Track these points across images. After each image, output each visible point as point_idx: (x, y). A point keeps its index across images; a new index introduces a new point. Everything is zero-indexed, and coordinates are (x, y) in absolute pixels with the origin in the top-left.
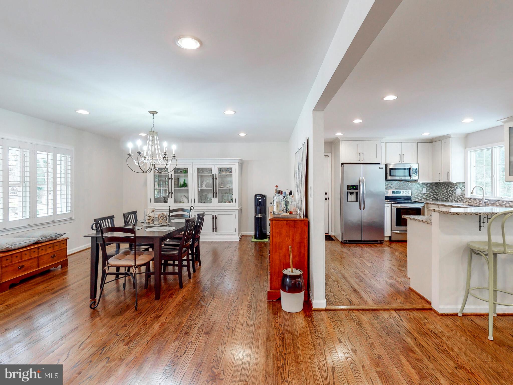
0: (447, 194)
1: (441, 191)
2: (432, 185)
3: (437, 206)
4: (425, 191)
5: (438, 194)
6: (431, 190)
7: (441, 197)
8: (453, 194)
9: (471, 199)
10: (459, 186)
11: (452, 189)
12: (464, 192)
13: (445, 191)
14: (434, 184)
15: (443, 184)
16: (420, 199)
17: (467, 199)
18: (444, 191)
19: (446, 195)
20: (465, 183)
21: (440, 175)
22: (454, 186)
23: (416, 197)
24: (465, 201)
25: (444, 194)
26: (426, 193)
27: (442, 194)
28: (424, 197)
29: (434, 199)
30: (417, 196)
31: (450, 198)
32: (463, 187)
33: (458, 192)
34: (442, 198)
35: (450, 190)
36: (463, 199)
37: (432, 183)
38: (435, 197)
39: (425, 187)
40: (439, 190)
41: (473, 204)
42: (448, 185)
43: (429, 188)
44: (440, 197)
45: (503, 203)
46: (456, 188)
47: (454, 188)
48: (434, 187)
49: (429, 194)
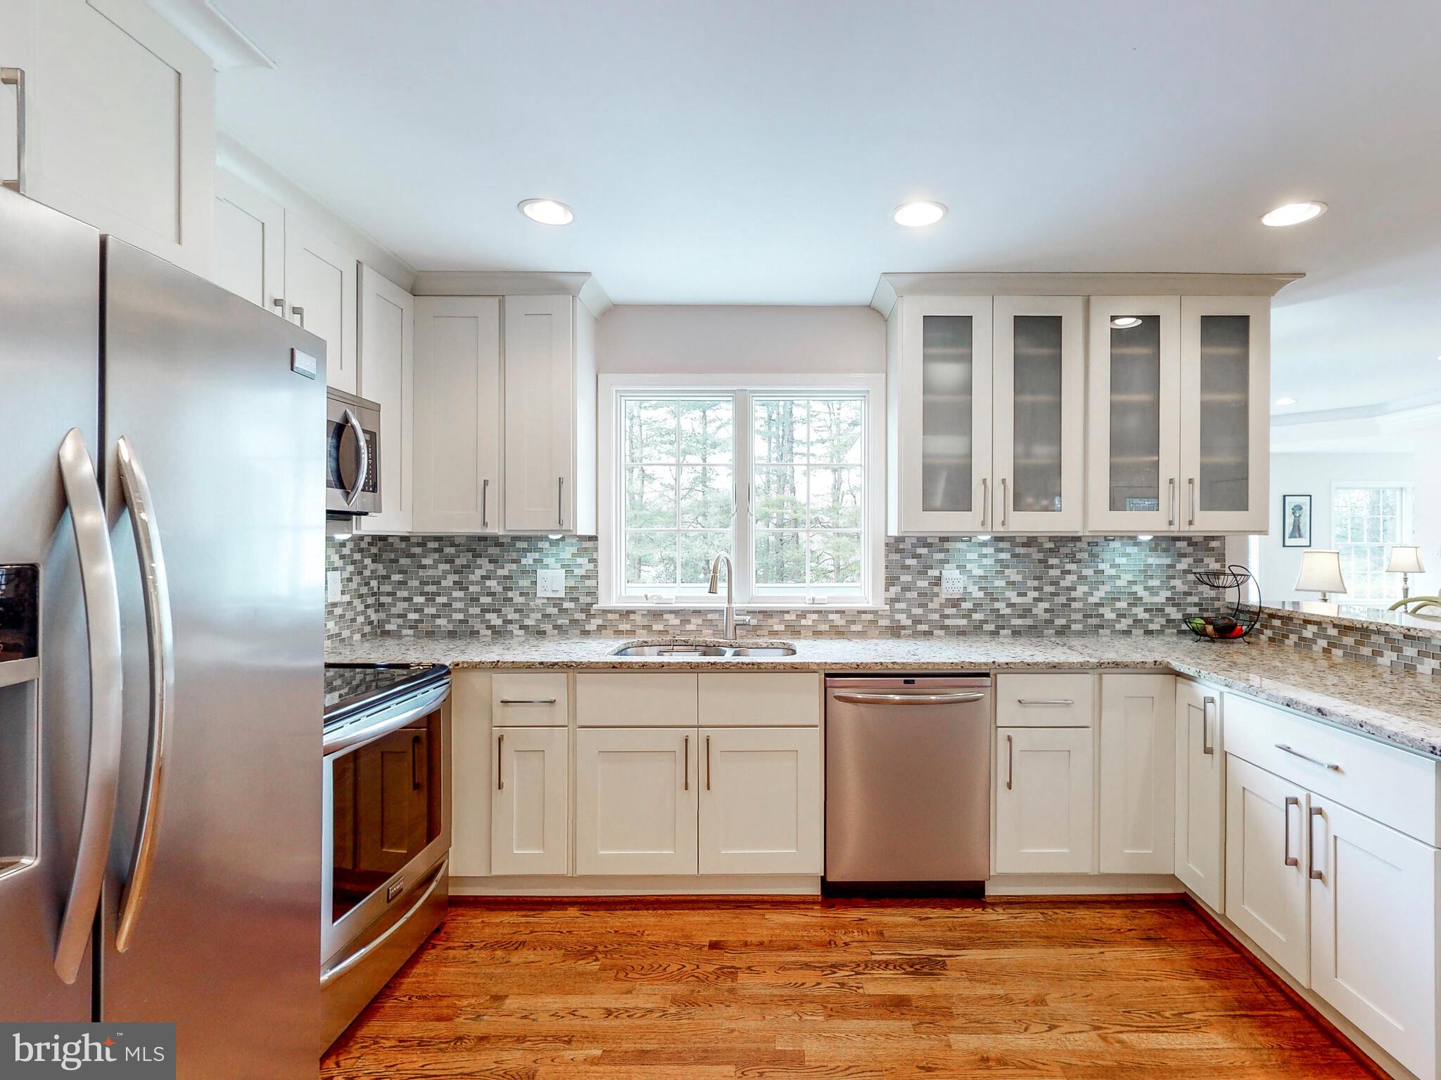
0: (461, 600)
1: (416, 583)
2: (361, 550)
3: (562, 677)
4: (334, 587)
5: (388, 599)
6: (357, 579)
7: (413, 616)
8: (510, 594)
9: (632, 616)
10: (555, 555)
11: (504, 572)
12: (589, 582)
13: (448, 582)
14: (369, 544)
15: (431, 545)
17: (610, 616)
18: (437, 583)
20: (594, 538)
22: (514, 556)
24: (591, 627)
25: (441, 600)
26: (338, 598)
27: (421, 599)
29: (367, 629)
31: (490, 616)
32: (581, 560)
33: (551, 582)
34: (418, 621)
35: (485, 578)
36: (580, 616)
38: (374, 617)
40: (396, 577)
42: (470, 550)
43: (350, 568)
44: (402, 616)
45: (803, 622)
46: (531, 562)
47: (514, 566)
48: (368, 561)
49: (350, 603)
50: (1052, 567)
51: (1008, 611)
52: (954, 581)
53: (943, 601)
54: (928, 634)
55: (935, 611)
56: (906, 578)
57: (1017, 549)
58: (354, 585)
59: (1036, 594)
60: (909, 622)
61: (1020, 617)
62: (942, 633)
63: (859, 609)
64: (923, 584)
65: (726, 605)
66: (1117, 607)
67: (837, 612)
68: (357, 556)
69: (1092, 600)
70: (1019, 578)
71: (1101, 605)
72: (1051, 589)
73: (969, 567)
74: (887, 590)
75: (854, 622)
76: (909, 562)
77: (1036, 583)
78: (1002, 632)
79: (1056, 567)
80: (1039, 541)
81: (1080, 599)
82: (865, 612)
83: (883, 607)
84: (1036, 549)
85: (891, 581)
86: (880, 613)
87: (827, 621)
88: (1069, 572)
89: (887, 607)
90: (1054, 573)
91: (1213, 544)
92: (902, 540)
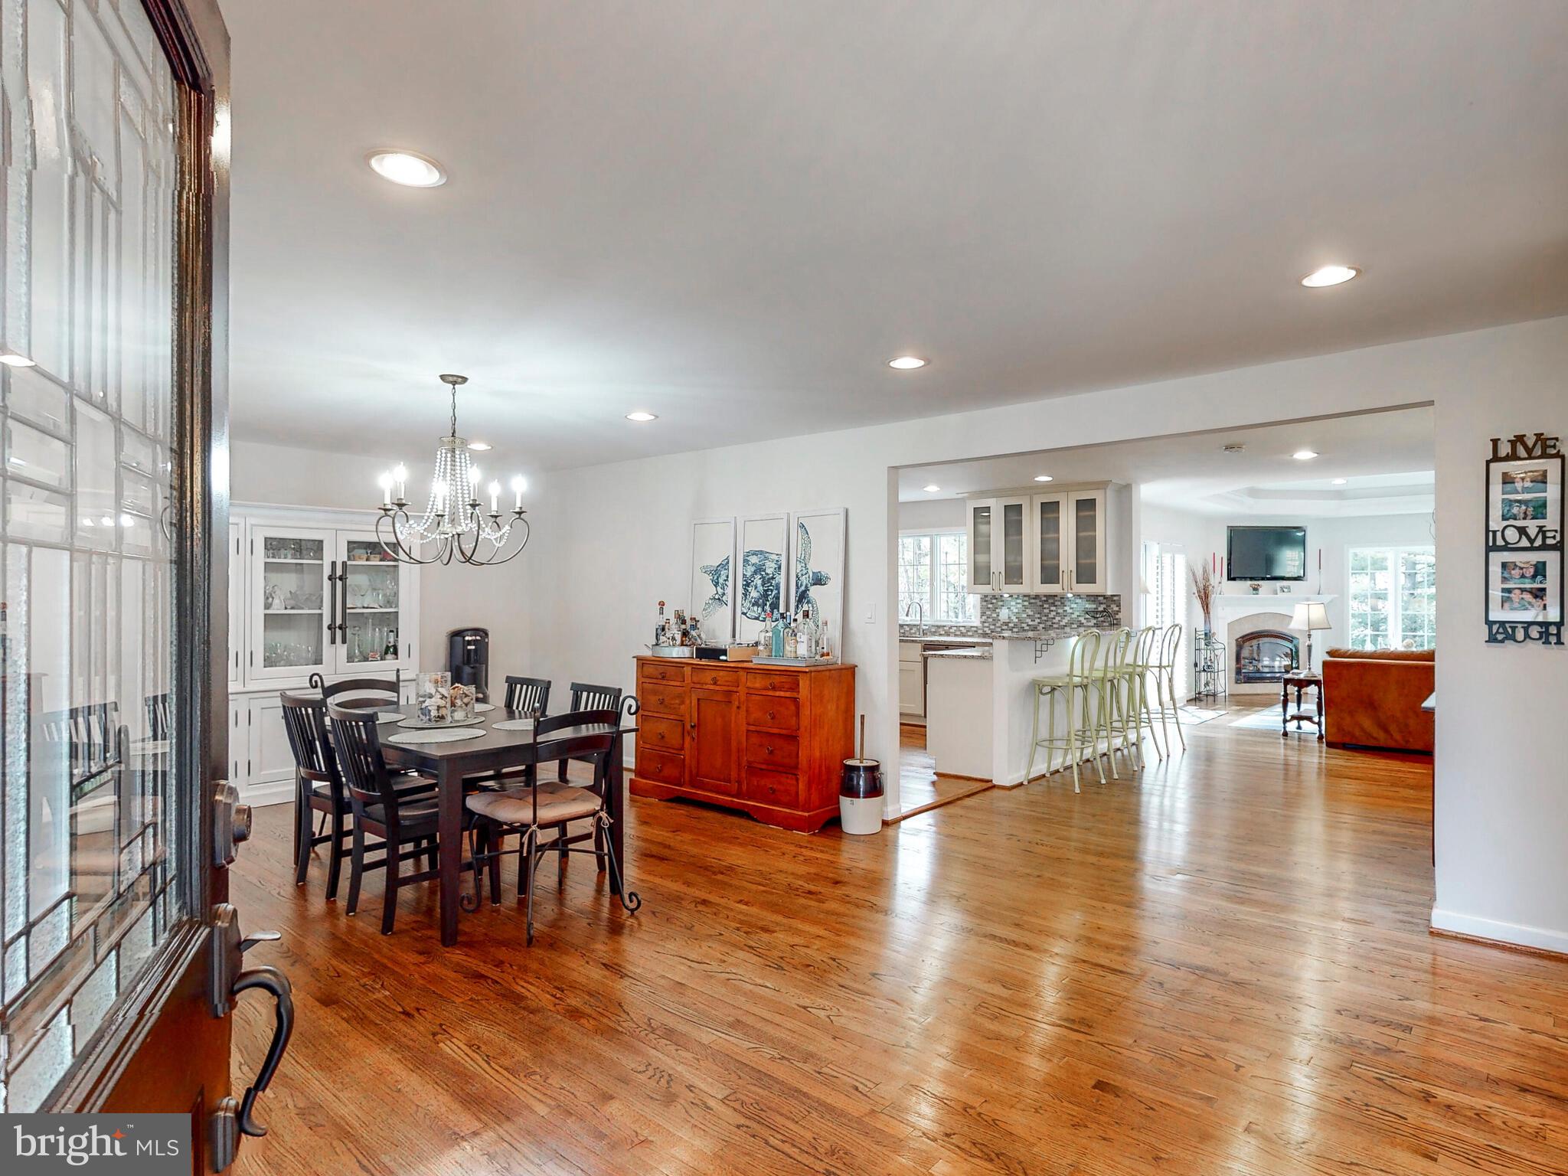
50: (1047, 608)
51: (1027, 628)
52: (1004, 614)
55: (999, 627)
56: (988, 613)
57: (1033, 600)
63: (971, 625)
64: (994, 615)
65: (920, 622)
67: (963, 627)
70: (1031, 613)
72: (1045, 618)
73: (1012, 608)
74: (981, 618)
75: (969, 631)
76: (990, 606)
77: (1039, 616)
80: (1040, 597)
81: (1057, 623)
82: (973, 627)
84: (1039, 601)
85: (983, 614)
86: (978, 627)
87: (959, 630)
88: (1052, 611)
89: (980, 625)
90: (1046, 611)
91: (1115, 598)
92: (986, 596)
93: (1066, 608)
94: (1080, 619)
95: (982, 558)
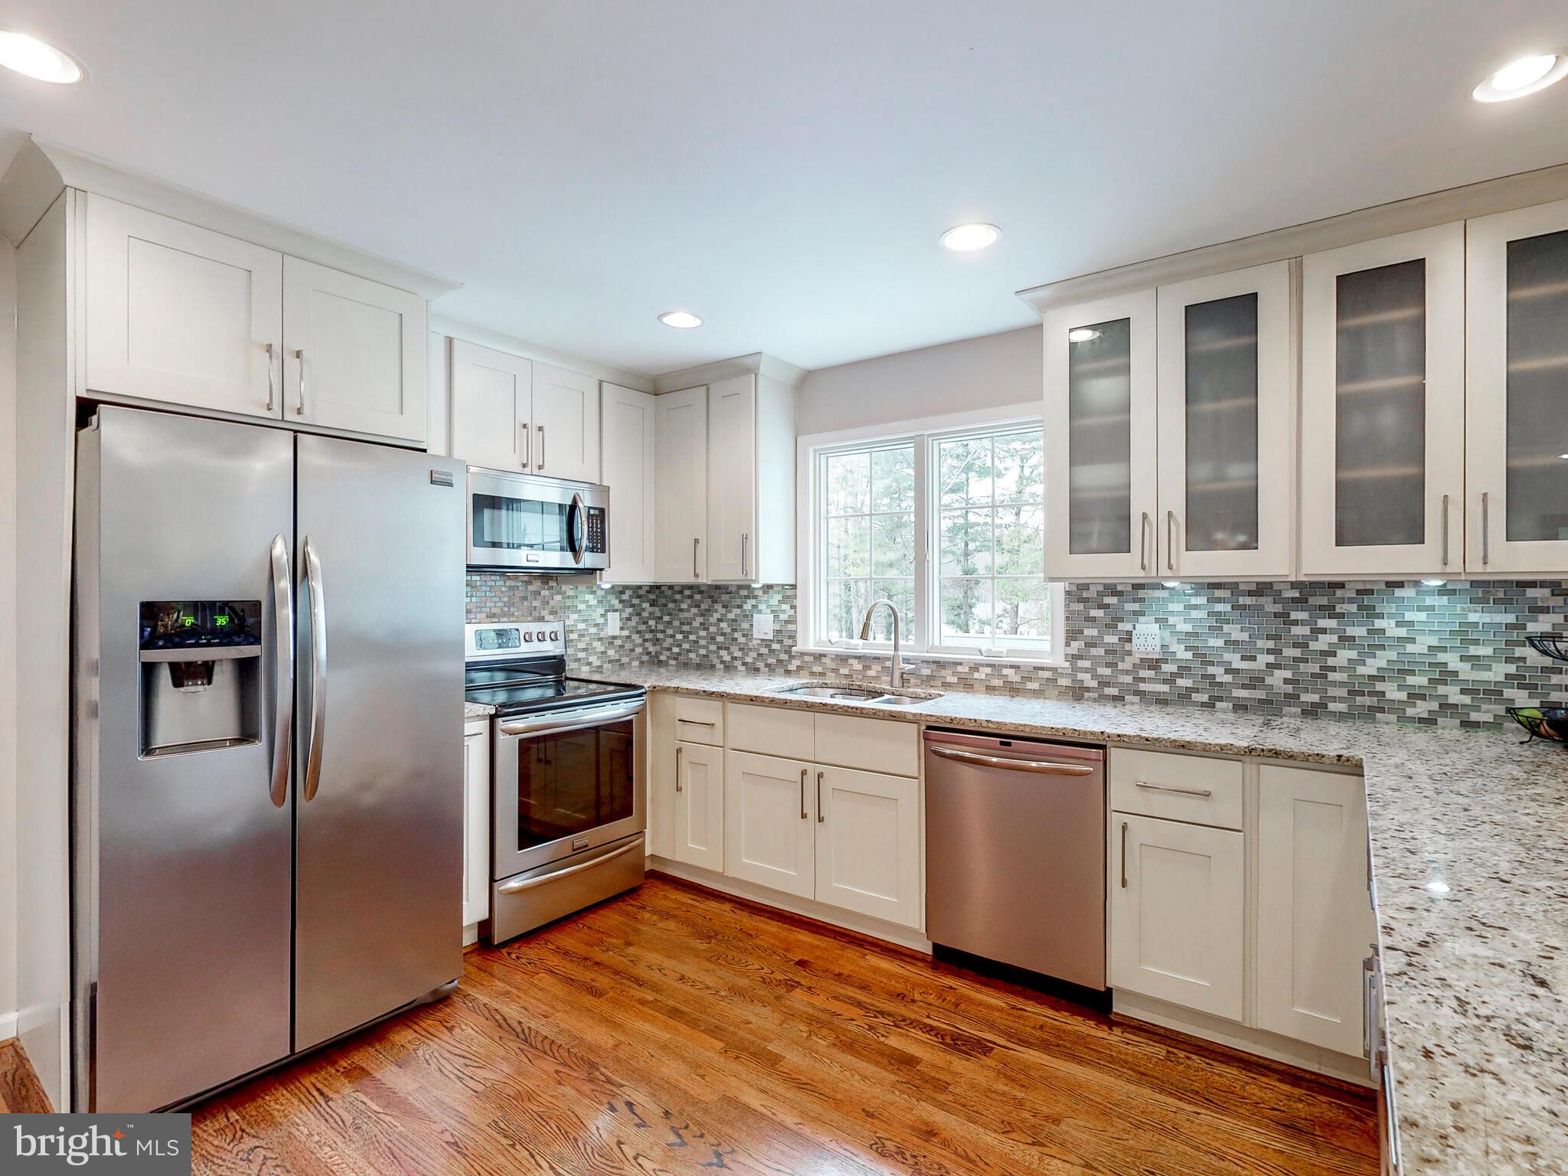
0: (704, 638)
1: (676, 623)
2: (639, 597)
4: (614, 625)
5: (660, 636)
6: (635, 619)
7: (676, 650)
8: (736, 635)
9: (824, 660)
10: (766, 602)
11: (731, 616)
12: (790, 627)
13: (696, 624)
14: (648, 592)
15: (687, 592)
16: (596, 663)
17: (807, 658)
18: (690, 624)
19: (702, 642)
20: (794, 587)
21: (701, 547)
22: (738, 602)
23: (582, 655)
24: (792, 667)
25: (692, 637)
26: (617, 632)
27: (679, 637)
28: (611, 652)
29: (645, 658)
30: (584, 650)
31: (723, 653)
32: (785, 607)
33: (764, 625)
34: (679, 654)
35: (720, 620)
36: (784, 657)
37: (640, 587)
38: (651, 649)
39: (615, 602)
40: (666, 618)
41: (831, 679)
42: (710, 597)
43: (629, 610)
44: (669, 649)
45: (976, 675)
46: (750, 608)
47: (738, 611)
48: (646, 605)
49: (628, 637)
50: (1296, 623)
52: (1148, 636)
53: (1138, 662)
54: (1118, 699)
55: (1127, 672)
56: (1091, 632)
57: (1241, 598)
58: (633, 623)
59: (1271, 659)
60: (1094, 684)
61: (1244, 687)
62: (1136, 699)
63: (1035, 665)
64: (1111, 639)
65: (892, 653)
66: (1408, 683)
67: (1011, 667)
68: (636, 601)
69: (1361, 670)
70: (1245, 636)
71: (1382, 679)
72: (1297, 653)
73: (1171, 620)
74: (1068, 644)
75: (1030, 679)
76: (1094, 613)
77: (1271, 644)
78: (1218, 704)
79: (1303, 623)
80: (1275, 588)
81: (1342, 669)
82: (1042, 669)
83: (1062, 663)
84: (1270, 599)
85: (1072, 635)
86: (1059, 671)
87: (1001, 676)
88: (1324, 631)
89: (1067, 665)
90: (1300, 631)
92: (1086, 587)
93: (1379, 624)
94: (1442, 657)
95: (1099, 476)
